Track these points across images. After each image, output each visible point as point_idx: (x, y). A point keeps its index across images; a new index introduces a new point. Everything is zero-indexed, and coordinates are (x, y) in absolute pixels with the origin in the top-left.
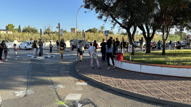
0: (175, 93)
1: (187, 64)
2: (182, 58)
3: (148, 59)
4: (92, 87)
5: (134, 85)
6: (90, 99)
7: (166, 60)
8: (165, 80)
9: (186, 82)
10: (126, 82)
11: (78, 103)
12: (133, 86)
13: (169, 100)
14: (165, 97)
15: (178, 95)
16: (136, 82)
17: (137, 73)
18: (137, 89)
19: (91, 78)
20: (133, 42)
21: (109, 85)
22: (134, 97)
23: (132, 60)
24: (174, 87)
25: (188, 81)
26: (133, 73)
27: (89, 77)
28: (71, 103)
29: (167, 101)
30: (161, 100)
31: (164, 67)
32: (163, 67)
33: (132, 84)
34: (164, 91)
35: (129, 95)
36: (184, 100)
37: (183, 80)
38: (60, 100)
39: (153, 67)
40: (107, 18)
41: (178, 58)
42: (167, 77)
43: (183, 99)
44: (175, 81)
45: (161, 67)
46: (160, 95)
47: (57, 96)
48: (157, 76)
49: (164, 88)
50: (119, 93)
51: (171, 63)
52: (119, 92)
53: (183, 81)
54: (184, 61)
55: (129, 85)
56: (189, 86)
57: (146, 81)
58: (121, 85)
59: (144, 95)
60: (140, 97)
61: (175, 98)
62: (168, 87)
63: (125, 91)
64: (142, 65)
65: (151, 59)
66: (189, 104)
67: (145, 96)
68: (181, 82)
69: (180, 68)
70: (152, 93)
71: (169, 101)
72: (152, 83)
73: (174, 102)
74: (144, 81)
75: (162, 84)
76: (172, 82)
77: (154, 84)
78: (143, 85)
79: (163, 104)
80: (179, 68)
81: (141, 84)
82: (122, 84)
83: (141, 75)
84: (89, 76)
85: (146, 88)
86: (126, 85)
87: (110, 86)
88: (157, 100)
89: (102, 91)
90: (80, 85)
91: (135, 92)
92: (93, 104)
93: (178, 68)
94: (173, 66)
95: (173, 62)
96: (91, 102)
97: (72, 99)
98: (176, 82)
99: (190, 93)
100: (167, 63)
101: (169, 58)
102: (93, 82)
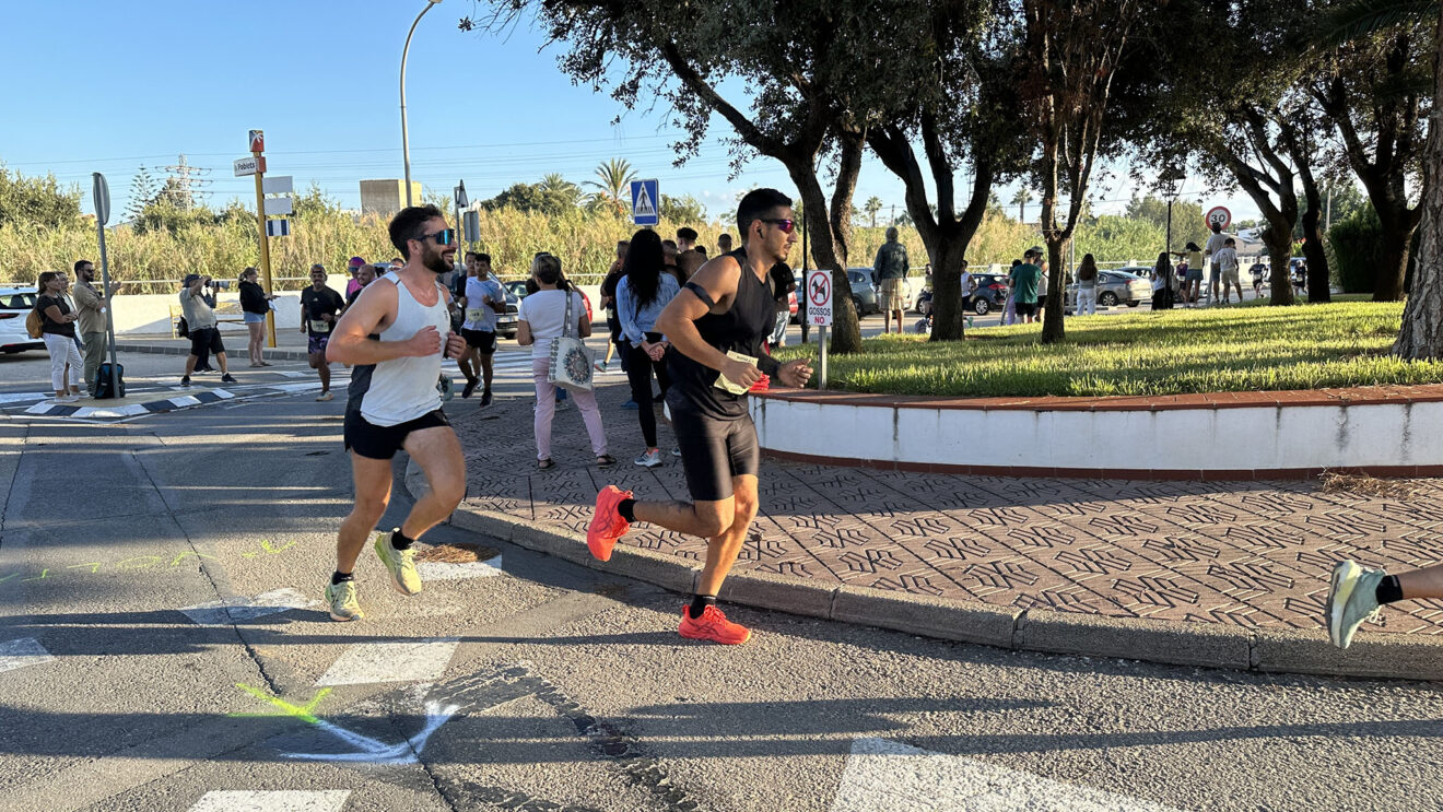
0: (1133, 575)
1: (1211, 380)
2: (1176, 351)
3: (944, 372)
4: (537, 590)
5: (850, 547)
6: (522, 664)
7: (1067, 365)
8: (1066, 501)
9: (1200, 502)
10: (792, 529)
11: (426, 699)
12: (843, 552)
13: (1090, 620)
14: (1062, 605)
15: (1154, 584)
16: (861, 528)
17: (874, 472)
18: (868, 566)
19: (534, 527)
20: (839, 260)
21: (672, 559)
22: (853, 625)
23: (834, 386)
24: (1126, 540)
25: (1218, 496)
26: (844, 472)
27: (515, 521)
28: (367, 704)
29: (1079, 625)
30: (1036, 625)
31: (1056, 414)
32: (1051, 409)
33: (837, 542)
34: (1058, 565)
35: (813, 617)
36: (1192, 609)
37: (1186, 492)
38: (278, 692)
39: (982, 413)
40: (640, 75)
41: (1146, 352)
42: (1079, 483)
43: (1184, 608)
44: (1130, 503)
45: (1030, 415)
46: (1033, 593)
47: (255, 667)
48: (1007, 481)
49: (1058, 547)
50: (742, 606)
51: (1099, 382)
52: (740, 600)
53: (1185, 501)
54: (1187, 368)
55: (817, 549)
56: (1224, 525)
57: (933, 513)
58: (755, 555)
59: (922, 599)
60: (892, 622)
61: (1133, 604)
62: (1083, 541)
63: (788, 588)
64: (900, 411)
65: (968, 368)
66: (1222, 630)
67: (928, 608)
68: (1174, 504)
69: (1159, 413)
70: (978, 588)
71: (1095, 629)
72: (977, 525)
73: (1128, 630)
74: (922, 516)
75: (1048, 523)
76: (1112, 509)
77: (987, 527)
78: (914, 540)
79: (1051, 654)
80: (1154, 410)
81: (898, 536)
82: (763, 545)
83: (897, 480)
84: (517, 515)
85: (933, 559)
86: (794, 548)
87: (677, 568)
88: (1010, 630)
89: (619, 605)
90: (441, 583)
91: (858, 585)
92: (545, 693)
93: (1148, 413)
94: (1115, 403)
95: (1116, 376)
96: (529, 682)
97: (376, 680)
98: (1140, 504)
99: (1226, 564)
100: (1076, 386)
101: (1092, 353)
102: (546, 554)
